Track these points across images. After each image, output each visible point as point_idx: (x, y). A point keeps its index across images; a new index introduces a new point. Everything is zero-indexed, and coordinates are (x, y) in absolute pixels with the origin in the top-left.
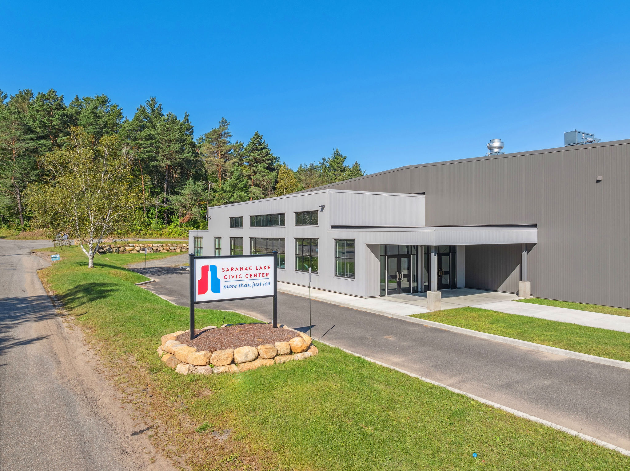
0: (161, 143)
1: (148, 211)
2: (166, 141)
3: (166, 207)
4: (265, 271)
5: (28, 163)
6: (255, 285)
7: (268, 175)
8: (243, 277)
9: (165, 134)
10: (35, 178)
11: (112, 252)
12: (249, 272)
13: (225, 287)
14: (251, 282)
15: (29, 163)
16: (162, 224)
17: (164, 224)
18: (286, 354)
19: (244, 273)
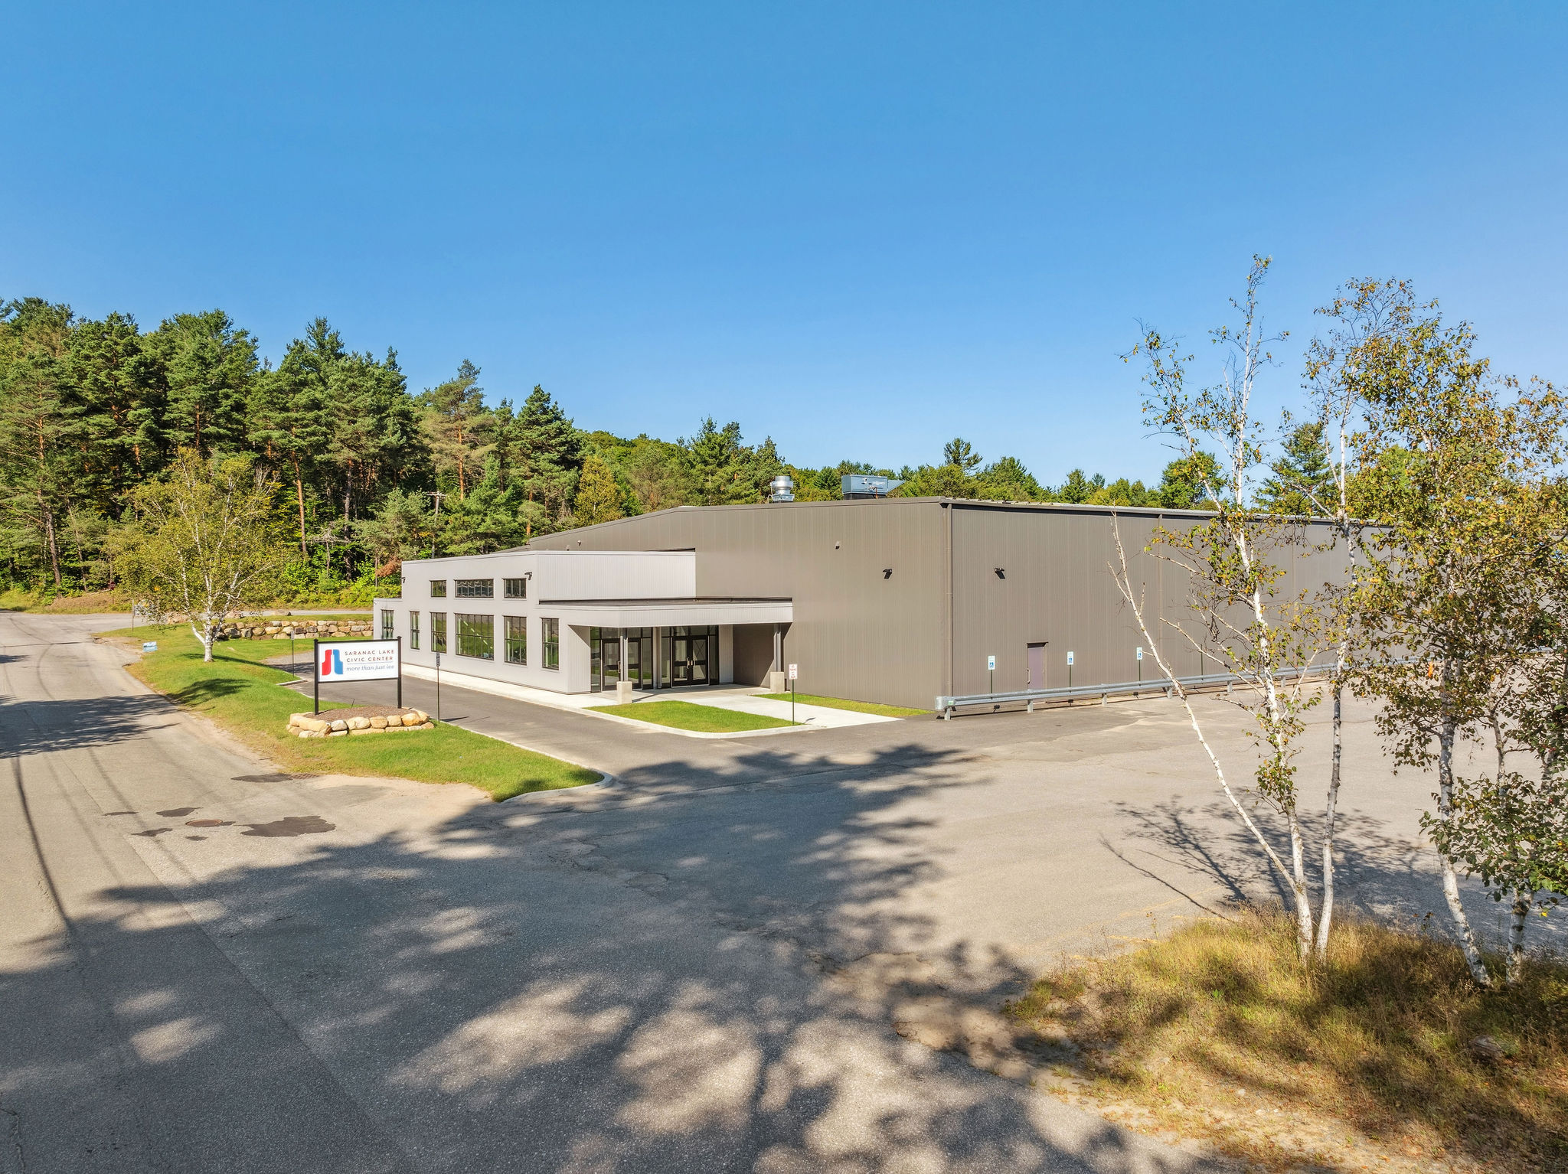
0: (337, 416)
1: (311, 553)
2: (347, 413)
3: (347, 544)
4: (389, 655)
5: (69, 461)
6: (378, 668)
7: (558, 478)
8: (366, 660)
9: (345, 397)
10: (83, 491)
11: (240, 636)
12: (372, 656)
13: (348, 669)
14: (374, 665)
15: (73, 463)
16: (340, 578)
17: (345, 579)
18: (397, 726)
19: (366, 657)
